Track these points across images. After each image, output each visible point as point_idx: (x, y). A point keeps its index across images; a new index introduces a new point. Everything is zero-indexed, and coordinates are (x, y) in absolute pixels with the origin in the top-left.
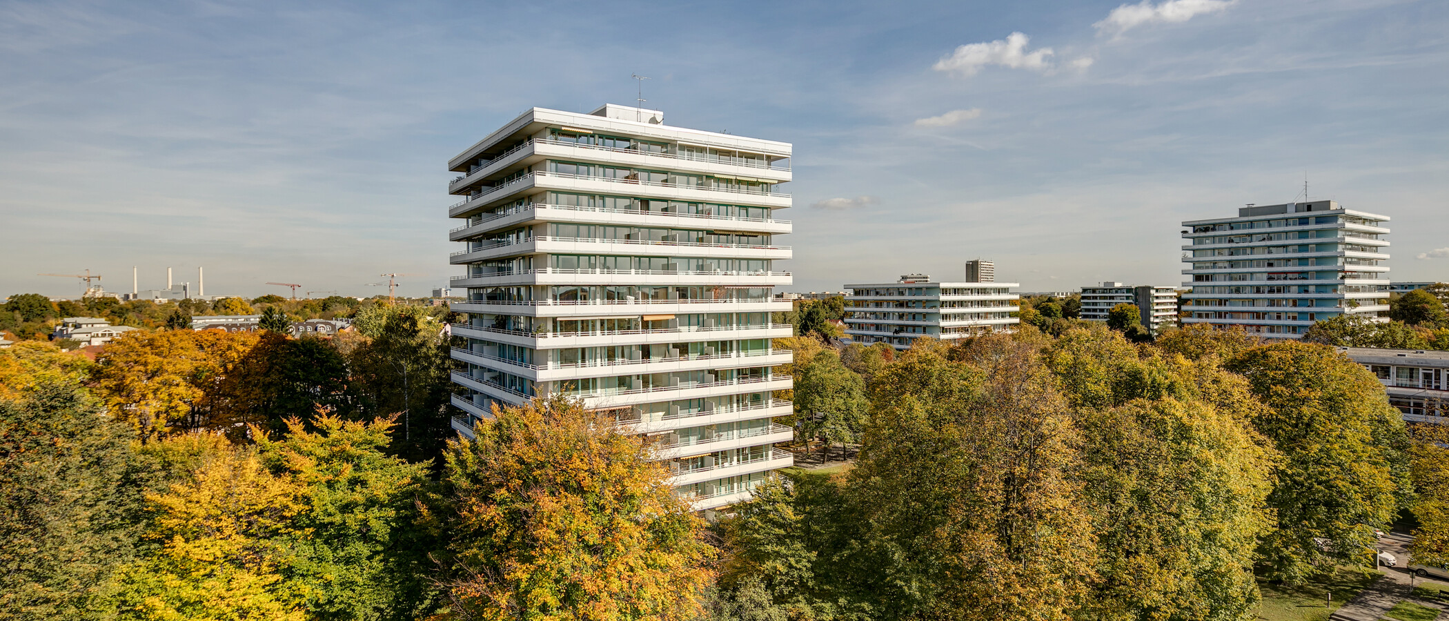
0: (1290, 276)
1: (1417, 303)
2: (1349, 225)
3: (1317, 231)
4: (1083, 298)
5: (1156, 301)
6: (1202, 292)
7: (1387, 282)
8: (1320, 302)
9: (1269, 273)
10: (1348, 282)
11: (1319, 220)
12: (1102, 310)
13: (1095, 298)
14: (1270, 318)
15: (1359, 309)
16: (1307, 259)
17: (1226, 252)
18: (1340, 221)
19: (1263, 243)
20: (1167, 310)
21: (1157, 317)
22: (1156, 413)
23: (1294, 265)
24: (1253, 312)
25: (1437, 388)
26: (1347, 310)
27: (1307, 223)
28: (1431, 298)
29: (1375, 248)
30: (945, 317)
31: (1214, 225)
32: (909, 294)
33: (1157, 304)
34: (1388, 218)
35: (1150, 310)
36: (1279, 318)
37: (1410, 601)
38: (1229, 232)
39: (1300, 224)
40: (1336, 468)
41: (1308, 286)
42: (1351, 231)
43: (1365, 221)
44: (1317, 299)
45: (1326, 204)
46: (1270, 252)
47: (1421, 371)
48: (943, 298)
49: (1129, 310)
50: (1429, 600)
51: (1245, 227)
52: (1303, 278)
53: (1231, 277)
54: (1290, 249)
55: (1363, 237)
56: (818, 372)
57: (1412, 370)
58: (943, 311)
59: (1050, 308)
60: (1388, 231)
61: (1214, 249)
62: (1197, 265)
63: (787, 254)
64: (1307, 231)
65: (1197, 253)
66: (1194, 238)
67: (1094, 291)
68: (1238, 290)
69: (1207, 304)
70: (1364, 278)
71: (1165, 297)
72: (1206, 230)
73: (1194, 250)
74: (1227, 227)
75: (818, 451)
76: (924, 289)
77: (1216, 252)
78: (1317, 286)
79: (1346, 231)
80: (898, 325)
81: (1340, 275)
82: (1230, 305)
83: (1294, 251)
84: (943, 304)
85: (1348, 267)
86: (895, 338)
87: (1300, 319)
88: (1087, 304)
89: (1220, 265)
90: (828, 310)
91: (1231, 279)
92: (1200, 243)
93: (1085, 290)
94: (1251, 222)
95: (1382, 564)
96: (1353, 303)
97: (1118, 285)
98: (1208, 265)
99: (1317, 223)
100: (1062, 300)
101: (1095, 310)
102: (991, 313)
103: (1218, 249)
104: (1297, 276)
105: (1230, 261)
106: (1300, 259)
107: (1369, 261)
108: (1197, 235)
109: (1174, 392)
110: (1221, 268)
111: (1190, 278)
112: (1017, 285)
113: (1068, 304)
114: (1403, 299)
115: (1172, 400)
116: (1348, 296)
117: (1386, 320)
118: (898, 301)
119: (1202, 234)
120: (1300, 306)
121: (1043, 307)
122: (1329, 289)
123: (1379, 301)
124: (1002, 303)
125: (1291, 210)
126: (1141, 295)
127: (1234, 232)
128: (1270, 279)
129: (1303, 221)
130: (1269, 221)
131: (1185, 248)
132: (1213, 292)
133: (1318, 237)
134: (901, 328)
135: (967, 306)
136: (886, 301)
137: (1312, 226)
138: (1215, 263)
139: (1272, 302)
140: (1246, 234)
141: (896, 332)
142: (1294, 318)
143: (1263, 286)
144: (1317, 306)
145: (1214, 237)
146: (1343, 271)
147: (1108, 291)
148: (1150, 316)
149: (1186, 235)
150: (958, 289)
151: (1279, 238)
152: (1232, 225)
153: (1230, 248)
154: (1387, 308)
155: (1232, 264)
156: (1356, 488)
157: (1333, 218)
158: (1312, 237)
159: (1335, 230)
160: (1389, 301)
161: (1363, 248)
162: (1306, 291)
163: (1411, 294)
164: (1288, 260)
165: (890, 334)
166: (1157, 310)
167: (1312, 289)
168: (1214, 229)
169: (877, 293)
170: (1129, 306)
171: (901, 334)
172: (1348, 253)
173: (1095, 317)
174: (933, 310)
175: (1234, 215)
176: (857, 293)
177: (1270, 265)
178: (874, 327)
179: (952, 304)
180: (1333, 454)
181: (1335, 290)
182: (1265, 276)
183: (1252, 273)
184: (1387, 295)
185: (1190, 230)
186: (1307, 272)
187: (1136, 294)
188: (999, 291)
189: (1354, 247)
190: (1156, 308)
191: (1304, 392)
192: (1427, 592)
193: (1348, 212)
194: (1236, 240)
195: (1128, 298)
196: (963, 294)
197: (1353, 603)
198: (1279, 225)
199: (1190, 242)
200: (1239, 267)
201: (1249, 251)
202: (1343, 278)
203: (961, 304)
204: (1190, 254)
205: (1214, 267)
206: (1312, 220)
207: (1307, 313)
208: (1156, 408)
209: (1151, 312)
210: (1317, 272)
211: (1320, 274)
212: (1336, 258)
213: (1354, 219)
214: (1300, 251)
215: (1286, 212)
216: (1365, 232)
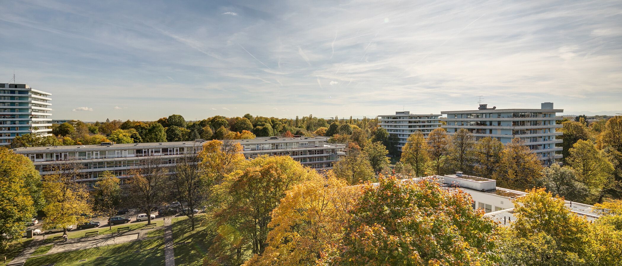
0: (7, 116)
1: (65, 128)
2: (33, 96)
3: (19, 97)
7: (51, 120)
8: (21, 128)
10: (33, 119)
11: (20, 92)
15: (38, 131)
16: (15, 109)
18: (30, 94)
23: (8, 112)
26: (33, 131)
27: (14, 93)
28: (70, 126)
29: (46, 106)
34: (51, 94)
37: (42, 246)
39: (11, 93)
40: (6, 201)
41: (15, 121)
42: (35, 98)
43: (41, 94)
45: (24, 86)
47: (55, 154)
50: (50, 243)
52: (13, 118)
54: (6, 104)
55: (40, 101)
57: (51, 154)
60: (51, 99)
64: (15, 97)
70: (41, 118)
78: (19, 121)
79: (32, 98)
81: (30, 116)
83: (8, 105)
85: (33, 113)
87: (12, 136)
95: (34, 234)
96: (36, 128)
104: (10, 116)
106: (11, 109)
107: (43, 111)
114: (60, 127)
116: (33, 125)
117: (51, 135)
120: (11, 130)
122: (25, 122)
123: (48, 127)
125: (7, 86)
129: (13, 92)
133: (19, 99)
137: (17, 95)
142: (9, 136)
144: (20, 130)
146: (31, 115)
151: (1, 99)
154: (51, 130)
156: (15, 207)
157: (27, 92)
158: (17, 100)
159: (27, 97)
160: (51, 127)
161: (40, 106)
162: (15, 124)
163: (63, 124)
164: (5, 109)
167: (16, 122)
172: (33, 107)
180: (5, 195)
181: (28, 123)
184: (51, 125)
186: (14, 115)
189: (36, 105)
192: (50, 239)
193: (32, 90)
198: (1, 93)
202: (31, 118)
206: (17, 92)
207: (15, 133)
210: (20, 115)
211: (21, 116)
212: (28, 109)
213: (36, 93)
214: (11, 105)
215: (4, 87)
216: (41, 99)
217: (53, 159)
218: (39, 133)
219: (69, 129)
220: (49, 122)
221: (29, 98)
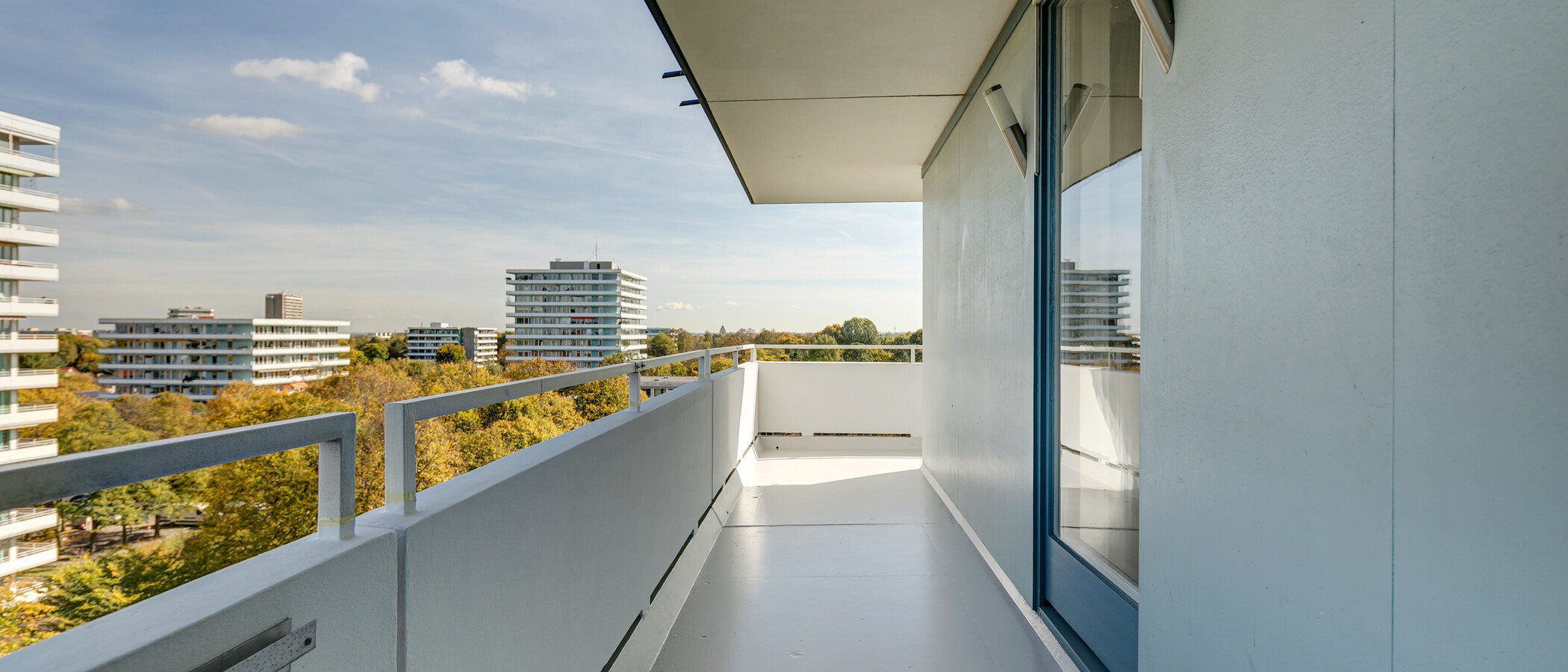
0: (586, 321)
1: (661, 343)
2: (624, 283)
3: (604, 285)
5: (479, 341)
6: (522, 333)
7: (645, 327)
8: (606, 342)
9: (572, 318)
10: (623, 326)
11: (606, 276)
12: (429, 351)
13: (422, 339)
14: (573, 356)
15: (630, 348)
16: (597, 307)
17: (541, 298)
18: (618, 279)
19: (568, 293)
20: (488, 351)
23: (589, 312)
24: (561, 351)
26: (623, 348)
27: (597, 279)
28: (669, 339)
29: (638, 301)
30: (260, 359)
31: (532, 274)
32: (208, 332)
33: (480, 344)
34: (646, 279)
35: (474, 350)
36: (578, 355)
38: (543, 282)
39: (593, 279)
41: (598, 329)
42: (625, 287)
43: (633, 279)
44: (604, 340)
45: (608, 265)
46: (572, 301)
48: (256, 337)
49: (455, 351)
51: (554, 279)
52: (595, 323)
53: (544, 320)
54: (586, 298)
55: (632, 292)
56: (85, 434)
58: (255, 352)
59: (375, 349)
60: (646, 288)
61: (532, 296)
62: (518, 309)
63: (51, 274)
64: (597, 285)
65: (519, 298)
66: (516, 285)
67: (421, 331)
68: (549, 331)
69: (526, 344)
70: (632, 323)
71: (487, 338)
72: (526, 278)
73: (516, 296)
74: (542, 277)
75: (74, 543)
76: (230, 327)
78: (604, 329)
79: (622, 286)
80: (189, 371)
81: (618, 321)
82: (544, 345)
83: (589, 301)
84: (256, 344)
85: (623, 315)
86: (184, 387)
87: (593, 356)
88: (414, 345)
89: (536, 309)
91: (544, 322)
92: (521, 289)
93: (410, 331)
94: (560, 274)
96: (626, 343)
97: (444, 326)
98: (527, 309)
99: (604, 279)
100: (387, 340)
101: (422, 351)
102: (316, 354)
103: (535, 295)
104: (591, 321)
105: (543, 307)
106: (593, 307)
107: (635, 311)
108: (518, 282)
110: (537, 312)
111: (512, 321)
112: (351, 323)
113: (393, 344)
116: (624, 337)
117: (646, 356)
118: (190, 340)
119: (523, 282)
120: (593, 345)
122: (611, 332)
123: (641, 341)
124: (330, 342)
125: (586, 266)
126: (466, 336)
127: (547, 282)
128: (573, 323)
129: (595, 276)
130: (572, 274)
131: (509, 294)
132: (531, 333)
133: (605, 290)
134: (195, 375)
135: (288, 346)
136: (172, 340)
137: (600, 281)
138: (532, 308)
139: (574, 342)
140: (556, 284)
141: (187, 379)
142: (589, 355)
143: (568, 329)
144: (604, 345)
145: (532, 285)
146: (620, 318)
147: (435, 332)
148: (473, 356)
149: (509, 281)
150: (277, 327)
151: (579, 290)
152: (545, 276)
153: (544, 296)
154: (645, 347)
155: (545, 309)
157: (613, 276)
158: (601, 290)
159: (615, 286)
160: (646, 342)
161: (632, 300)
162: (597, 333)
163: (657, 337)
164: (585, 307)
165: (179, 382)
166: (480, 350)
167: (600, 331)
168: (531, 278)
169: (156, 330)
170: (455, 347)
171: (195, 382)
172: (623, 304)
173: (422, 358)
174: (244, 351)
175: (547, 267)
176: (122, 327)
177: (573, 311)
178: (152, 374)
179: (269, 344)
181: (615, 333)
182: (569, 320)
183: (560, 318)
184: (644, 337)
185: (513, 277)
186: (597, 318)
187: (461, 335)
188: (326, 329)
189: (626, 299)
190: (479, 348)
193: (623, 272)
194: (548, 288)
195: (453, 338)
196: (282, 332)
198: (579, 279)
199: (512, 288)
200: (550, 312)
201: (557, 298)
202: (620, 323)
203: (281, 344)
204: (512, 299)
205: (532, 311)
206: (601, 276)
207: (597, 351)
209: (475, 352)
210: (604, 318)
211: (606, 320)
212: (615, 307)
213: (627, 278)
214: (593, 301)
215: (582, 268)
216: (633, 289)
218: (629, 354)
219: (667, 346)
220: (642, 331)
221: (618, 287)
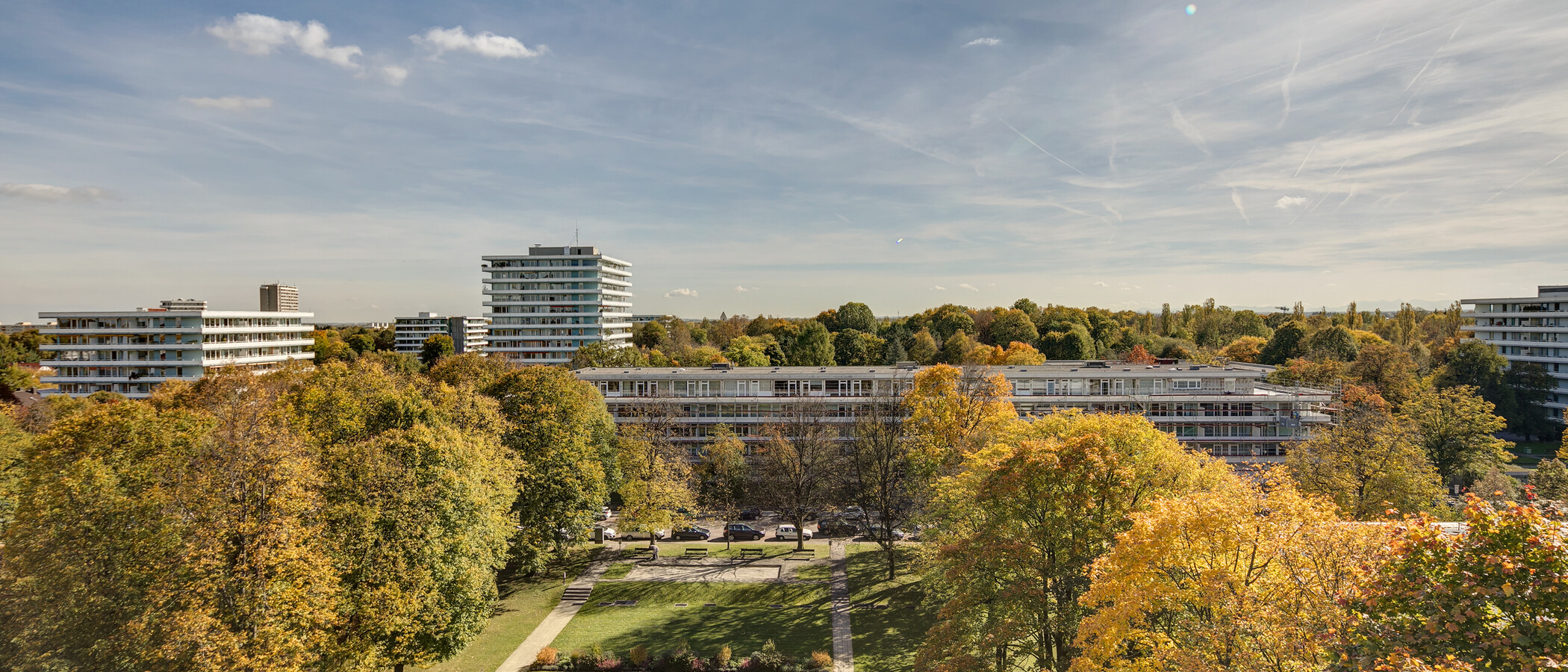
0: (567, 309)
1: (653, 331)
2: (605, 268)
3: (584, 271)
4: (398, 329)
5: (469, 331)
6: (500, 323)
7: (630, 315)
8: (587, 331)
9: (551, 306)
10: (605, 314)
11: (586, 262)
12: (417, 342)
13: (410, 329)
14: (553, 346)
15: (613, 336)
16: (578, 294)
17: (519, 286)
18: (599, 264)
19: (546, 280)
20: (479, 340)
21: (470, 347)
22: (405, 441)
23: (569, 300)
24: (540, 341)
25: (646, 396)
26: (604, 337)
27: (577, 265)
28: (661, 327)
29: (622, 288)
30: (211, 354)
31: (509, 261)
32: (155, 326)
33: (470, 334)
34: (630, 264)
35: (463, 340)
36: (559, 345)
37: (618, 562)
38: (520, 268)
39: (573, 265)
40: (566, 468)
41: (578, 317)
42: (607, 273)
43: (615, 265)
44: (585, 329)
45: (590, 250)
46: (552, 288)
47: (637, 384)
48: (206, 330)
49: (443, 341)
50: (629, 558)
51: (532, 265)
52: (576, 311)
53: (523, 309)
54: (566, 285)
55: (615, 279)
57: (632, 383)
58: (206, 346)
59: (361, 341)
60: (630, 274)
61: (509, 283)
62: (495, 297)
64: (577, 271)
65: (496, 286)
66: (492, 272)
67: (409, 321)
68: (528, 320)
69: (504, 334)
70: (616, 311)
71: (477, 328)
72: (502, 265)
73: (493, 284)
74: (519, 263)
76: (179, 319)
77: (511, 286)
78: (585, 317)
79: (603, 273)
80: (136, 367)
81: (600, 308)
82: (523, 335)
83: (569, 288)
84: (207, 338)
85: (605, 303)
86: (131, 384)
87: (574, 346)
88: (402, 335)
89: (514, 298)
90: (23, 350)
91: (523, 311)
92: (498, 277)
93: (399, 321)
94: (538, 260)
95: (606, 538)
96: (609, 332)
97: (433, 315)
98: (504, 297)
99: (584, 265)
100: (377, 331)
101: (410, 342)
102: (277, 348)
103: (513, 283)
104: (571, 309)
105: (521, 295)
106: (573, 294)
107: (618, 298)
108: (494, 269)
109: (426, 419)
110: (514, 300)
111: (490, 310)
112: (312, 315)
113: (382, 335)
114: (645, 328)
115: (423, 427)
116: (605, 326)
117: (631, 345)
118: (135, 335)
119: (499, 269)
120: (573, 335)
121: (353, 340)
122: (593, 320)
123: (626, 330)
124: (292, 335)
125: (567, 252)
126: (455, 326)
127: (525, 268)
128: (552, 311)
129: (575, 262)
130: (550, 260)
131: (485, 282)
132: (509, 323)
133: (585, 276)
134: (143, 371)
135: (243, 340)
136: (117, 335)
137: (580, 268)
138: (510, 296)
139: (554, 331)
140: (534, 271)
141: (134, 376)
142: (570, 345)
143: (548, 317)
144: (585, 334)
145: (509, 272)
146: (601, 306)
147: (424, 321)
148: (463, 347)
149: (485, 269)
150: (231, 320)
151: (558, 277)
152: (523, 262)
153: (521, 283)
154: (630, 335)
155: (524, 297)
156: (579, 481)
157: (593, 262)
158: (581, 277)
159: (595, 272)
160: (632, 329)
161: (614, 287)
162: (578, 322)
163: (649, 324)
164: (565, 295)
165: (126, 379)
166: (470, 341)
167: (581, 320)
168: (508, 265)
169: (101, 325)
170: (443, 337)
171: (143, 379)
172: (605, 291)
173: (410, 348)
174: (193, 346)
175: (524, 253)
176: (64, 322)
177: (552, 299)
178: (97, 371)
179: (222, 338)
180: (565, 456)
181: (597, 322)
182: (549, 308)
183: (539, 306)
184: (630, 325)
185: (489, 264)
186: (577, 306)
187: (450, 325)
188: (288, 321)
189: (609, 286)
190: (468, 338)
191: (544, 408)
192: (629, 552)
193: (604, 257)
194: (526, 275)
195: (442, 328)
196: (237, 325)
197: (581, 575)
198: (558, 265)
199: (489, 276)
200: (529, 300)
201: (536, 286)
202: (601, 311)
203: (236, 337)
204: (489, 287)
205: (509, 300)
206: (580, 262)
207: (578, 340)
208: (406, 437)
209: (465, 342)
210: (585, 306)
211: (587, 308)
212: (596, 295)
213: (608, 263)
214: (573, 288)
215: (563, 254)
216: (616, 275)
217: (634, 393)
218: (613, 342)
219: (659, 334)
220: (627, 319)
221: (599, 274)
